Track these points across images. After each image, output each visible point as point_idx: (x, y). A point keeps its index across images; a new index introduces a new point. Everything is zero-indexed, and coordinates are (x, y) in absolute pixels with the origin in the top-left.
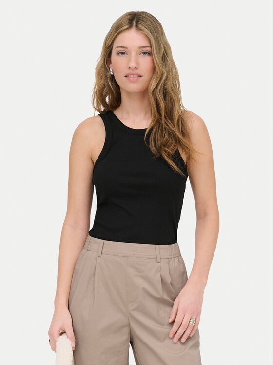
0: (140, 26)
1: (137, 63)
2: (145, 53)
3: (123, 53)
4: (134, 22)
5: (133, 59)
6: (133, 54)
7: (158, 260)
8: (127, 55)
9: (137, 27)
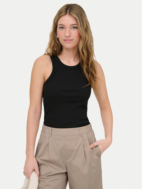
0: (71, 13)
1: (70, 33)
2: (74, 28)
3: (62, 28)
4: (68, 11)
5: (67, 31)
6: (68, 29)
7: (81, 135)
8: (65, 29)
9: (70, 13)
